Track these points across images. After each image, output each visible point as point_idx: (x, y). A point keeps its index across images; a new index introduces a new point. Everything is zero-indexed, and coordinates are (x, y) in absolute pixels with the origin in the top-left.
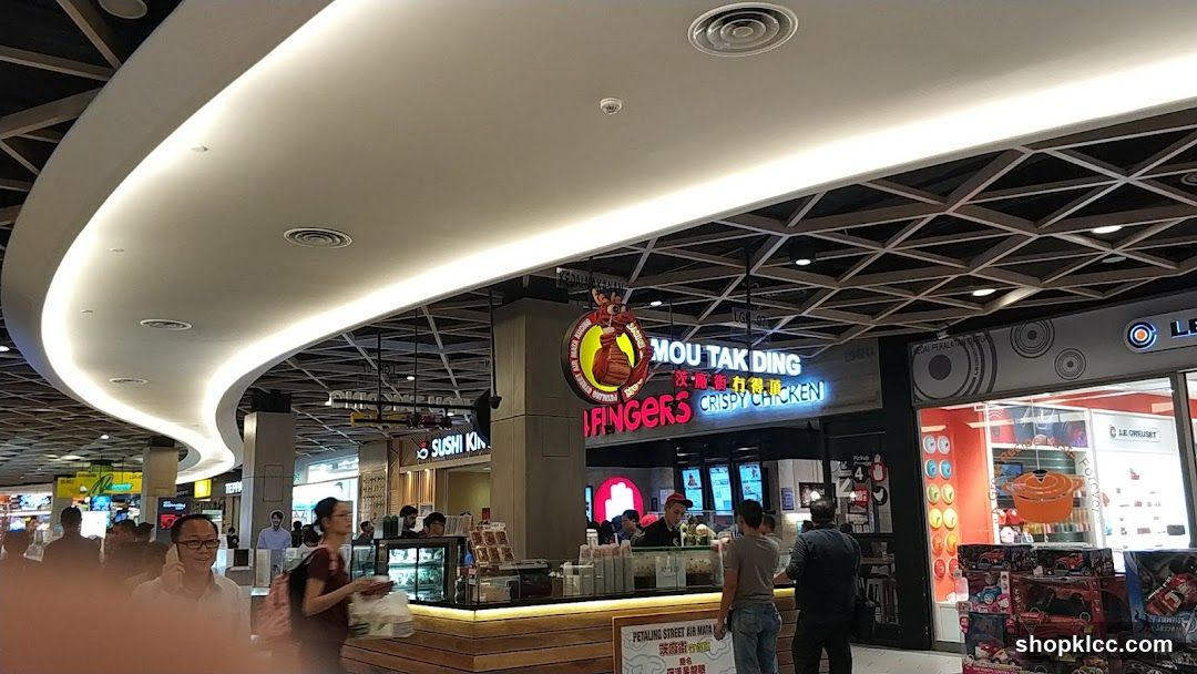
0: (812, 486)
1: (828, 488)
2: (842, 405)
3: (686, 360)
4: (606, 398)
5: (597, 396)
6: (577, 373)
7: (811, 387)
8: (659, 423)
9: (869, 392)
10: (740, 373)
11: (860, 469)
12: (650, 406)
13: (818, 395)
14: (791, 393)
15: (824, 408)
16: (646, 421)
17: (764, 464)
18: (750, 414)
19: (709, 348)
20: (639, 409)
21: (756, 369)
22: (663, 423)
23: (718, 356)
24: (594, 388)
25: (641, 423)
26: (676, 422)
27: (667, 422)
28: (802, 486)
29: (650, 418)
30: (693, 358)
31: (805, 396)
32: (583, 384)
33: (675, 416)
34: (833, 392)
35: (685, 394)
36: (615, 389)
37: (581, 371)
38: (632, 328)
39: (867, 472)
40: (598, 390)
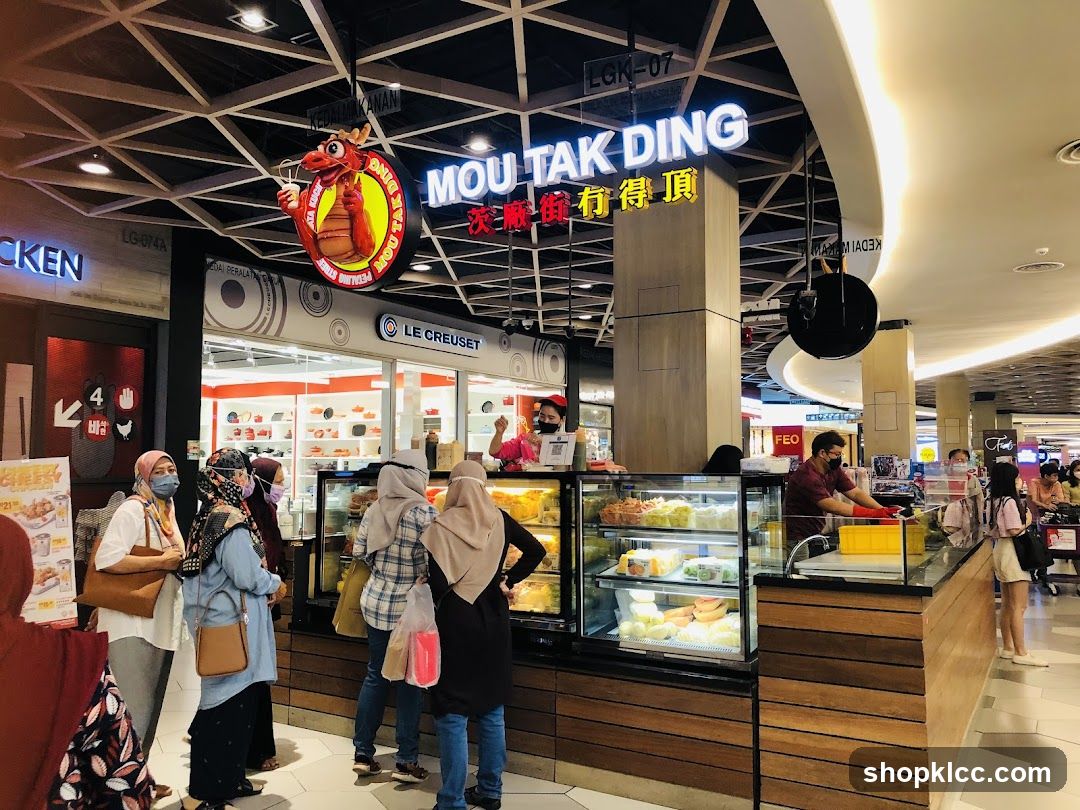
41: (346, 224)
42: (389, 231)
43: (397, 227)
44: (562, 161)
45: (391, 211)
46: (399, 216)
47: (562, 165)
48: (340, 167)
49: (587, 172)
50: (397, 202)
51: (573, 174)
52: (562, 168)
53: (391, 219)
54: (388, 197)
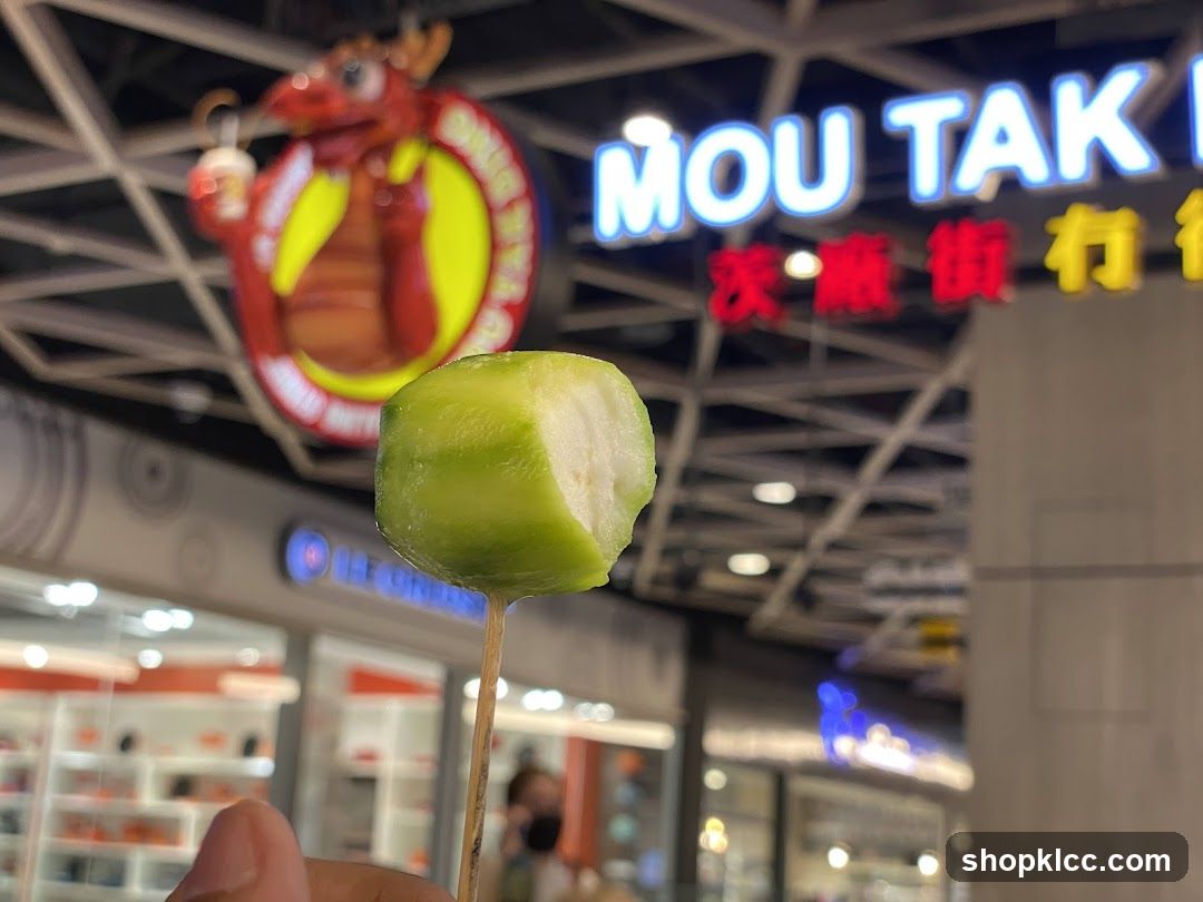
41: (370, 271)
42: (484, 299)
43: (510, 288)
44: (1003, 137)
45: (495, 246)
46: (517, 259)
47: (1003, 149)
48: (367, 124)
49: (1075, 167)
50: (518, 224)
51: (1035, 172)
52: (1005, 157)
53: (492, 268)
54: (491, 211)
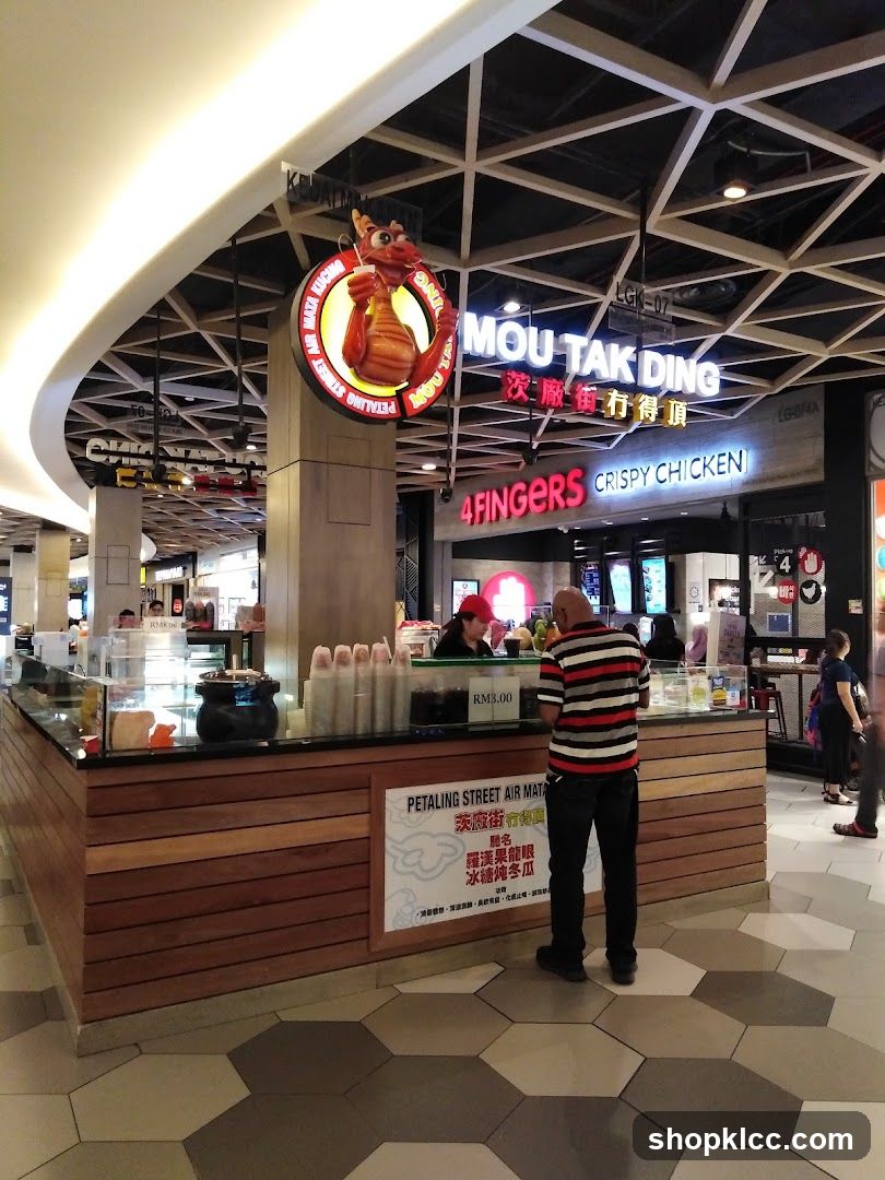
0: (722, 582)
1: (744, 584)
2: (772, 479)
3: (526, 355)
4: (375, 408)
5: (355, 401)
6: (316, 357)
7: (730, 457)
8: (547, 509)
9: (807, 459)
10: (620, 386)
11: (787, 558)
12: (538, 489)
13: (739, 468)
14: (705, 466)
15: (746, 483)
16: (533, 507)
17: (671, 558)
18: (654, 495)
19: (569, 338)
20: (527, 492)
21: (648, 381)
22: (551, 506)
23: (584, 351)
24: (351, 388)
25: (528, 510)
26: (566, 507)
27: (556, 505)
28: (713, 583)
29: (537, 502)
30: (539, 352)
31: (722, 468)
32: (328, 380)
33: (565, 499)
34: (760, 462)
35: (578, 473)
36: (390, 391)
37: (323, 354)
38: (421, 280)
39: (796, 563)
40: (354, 390)
